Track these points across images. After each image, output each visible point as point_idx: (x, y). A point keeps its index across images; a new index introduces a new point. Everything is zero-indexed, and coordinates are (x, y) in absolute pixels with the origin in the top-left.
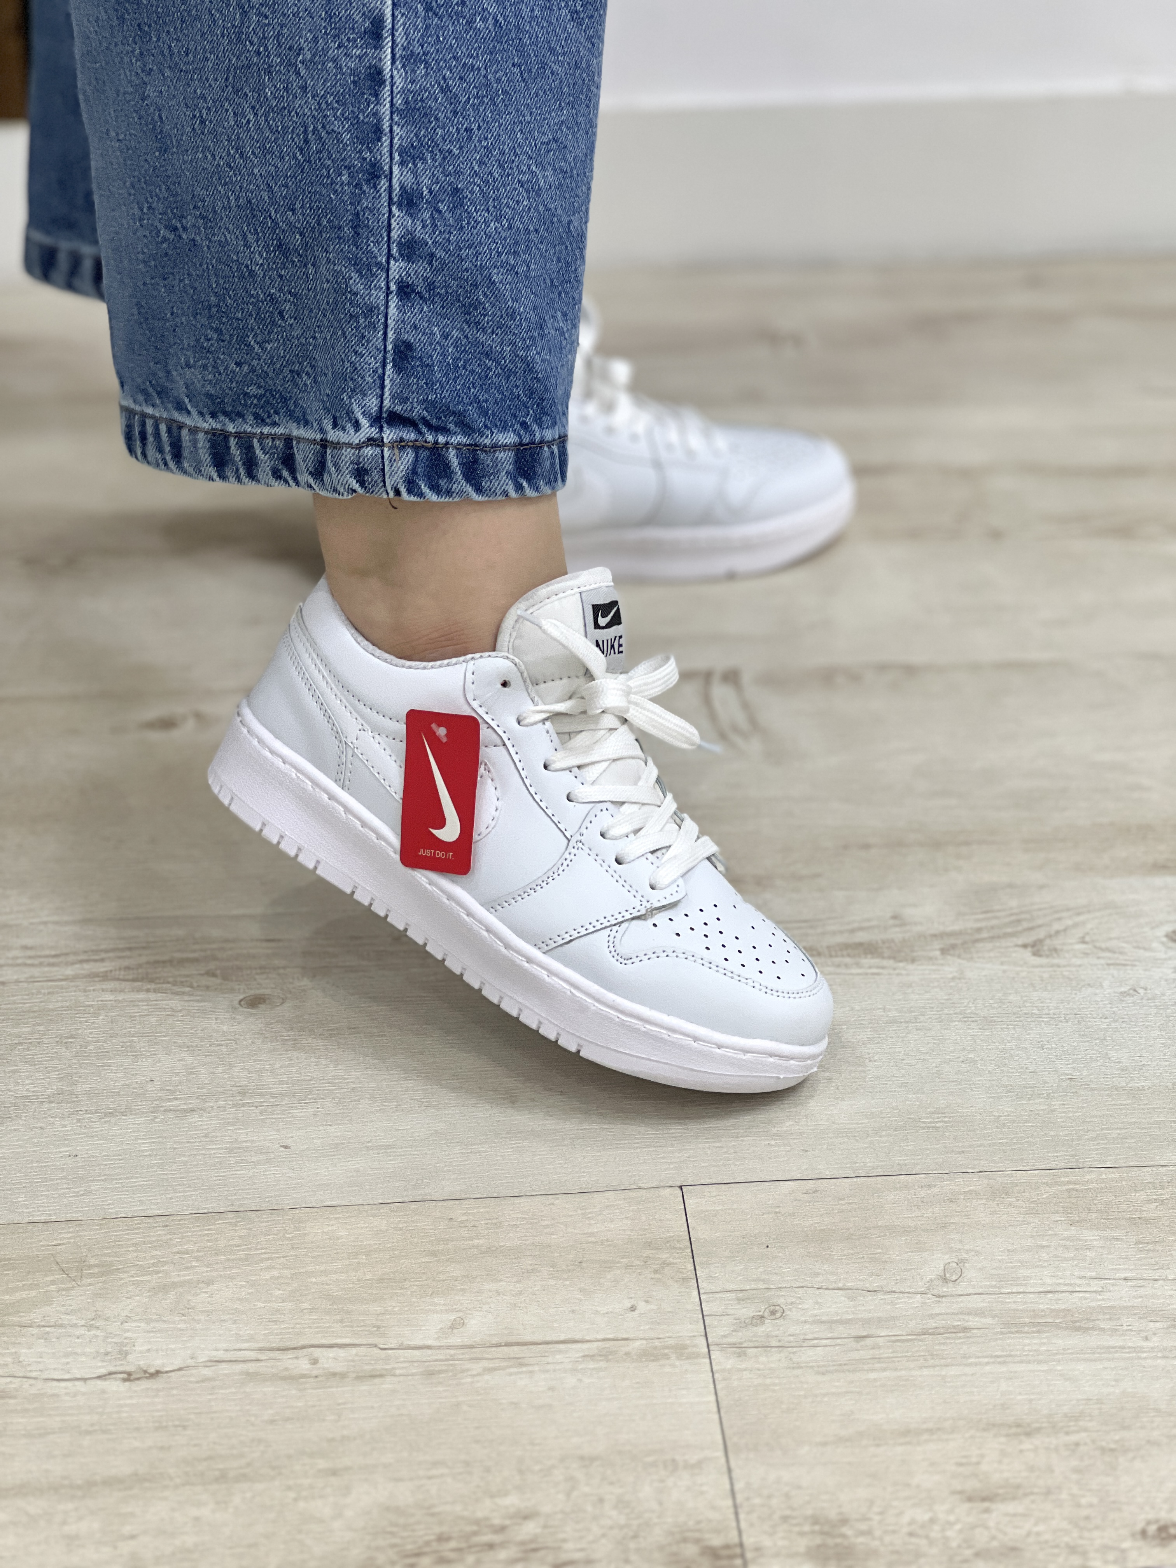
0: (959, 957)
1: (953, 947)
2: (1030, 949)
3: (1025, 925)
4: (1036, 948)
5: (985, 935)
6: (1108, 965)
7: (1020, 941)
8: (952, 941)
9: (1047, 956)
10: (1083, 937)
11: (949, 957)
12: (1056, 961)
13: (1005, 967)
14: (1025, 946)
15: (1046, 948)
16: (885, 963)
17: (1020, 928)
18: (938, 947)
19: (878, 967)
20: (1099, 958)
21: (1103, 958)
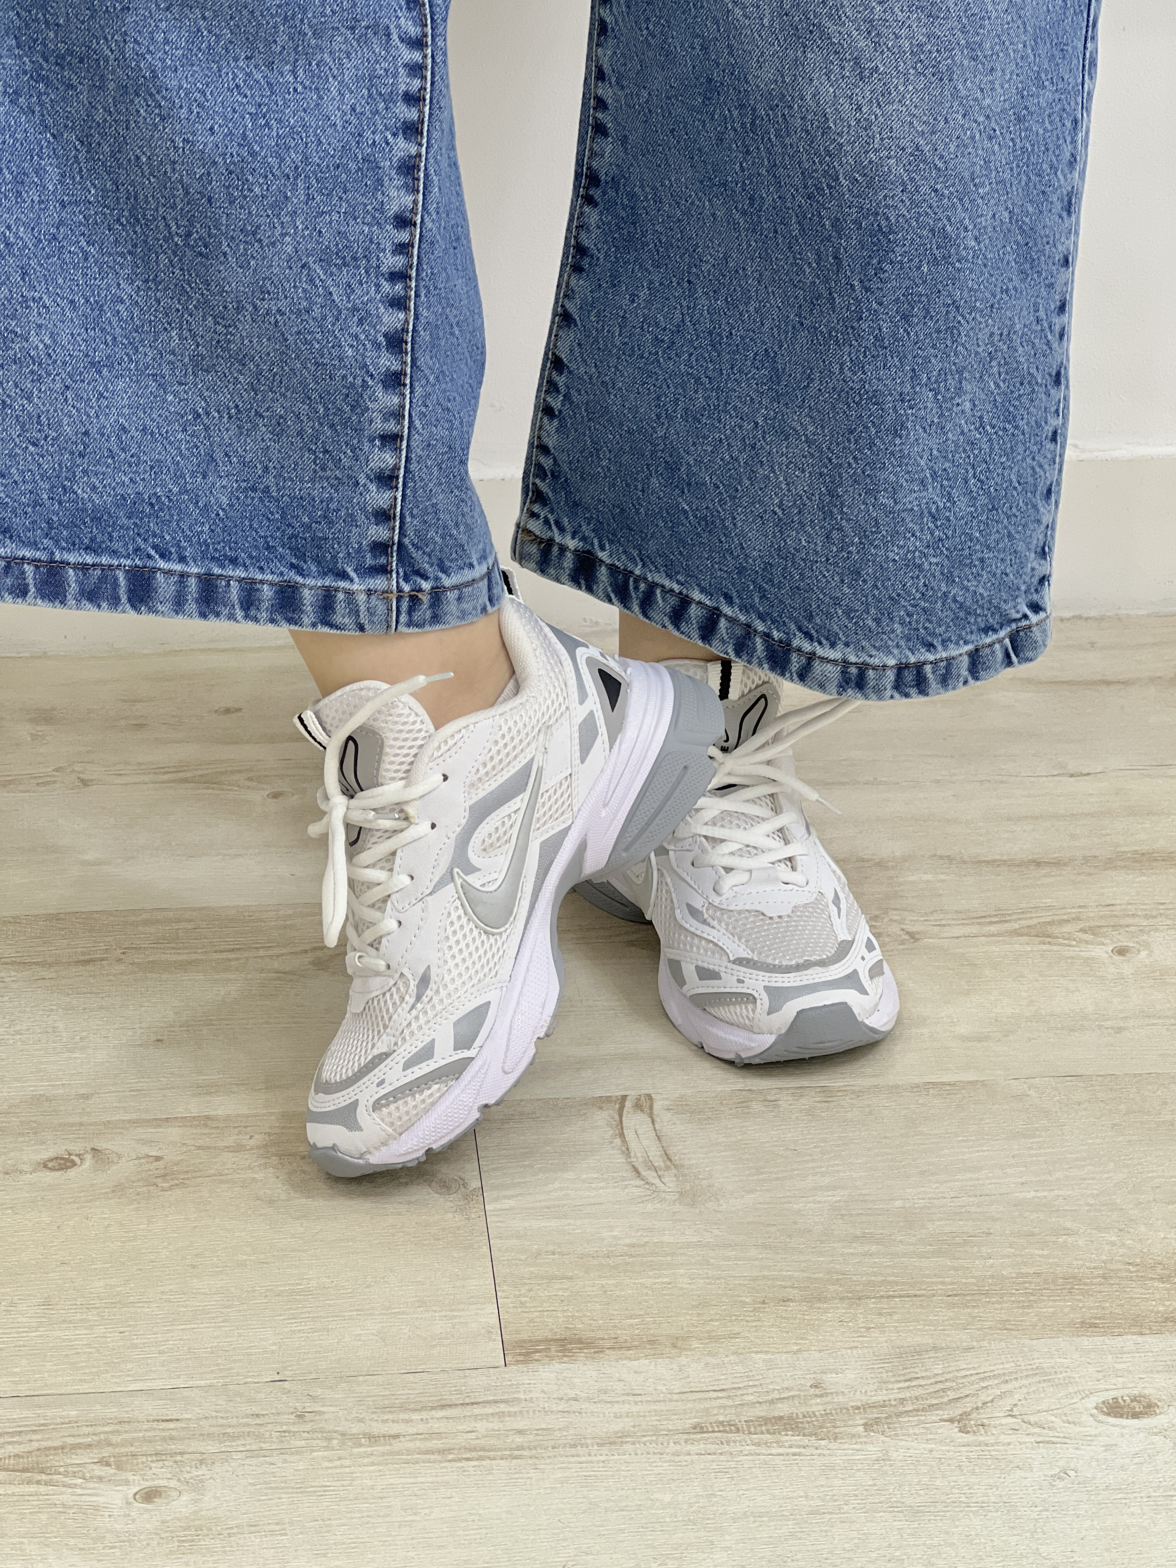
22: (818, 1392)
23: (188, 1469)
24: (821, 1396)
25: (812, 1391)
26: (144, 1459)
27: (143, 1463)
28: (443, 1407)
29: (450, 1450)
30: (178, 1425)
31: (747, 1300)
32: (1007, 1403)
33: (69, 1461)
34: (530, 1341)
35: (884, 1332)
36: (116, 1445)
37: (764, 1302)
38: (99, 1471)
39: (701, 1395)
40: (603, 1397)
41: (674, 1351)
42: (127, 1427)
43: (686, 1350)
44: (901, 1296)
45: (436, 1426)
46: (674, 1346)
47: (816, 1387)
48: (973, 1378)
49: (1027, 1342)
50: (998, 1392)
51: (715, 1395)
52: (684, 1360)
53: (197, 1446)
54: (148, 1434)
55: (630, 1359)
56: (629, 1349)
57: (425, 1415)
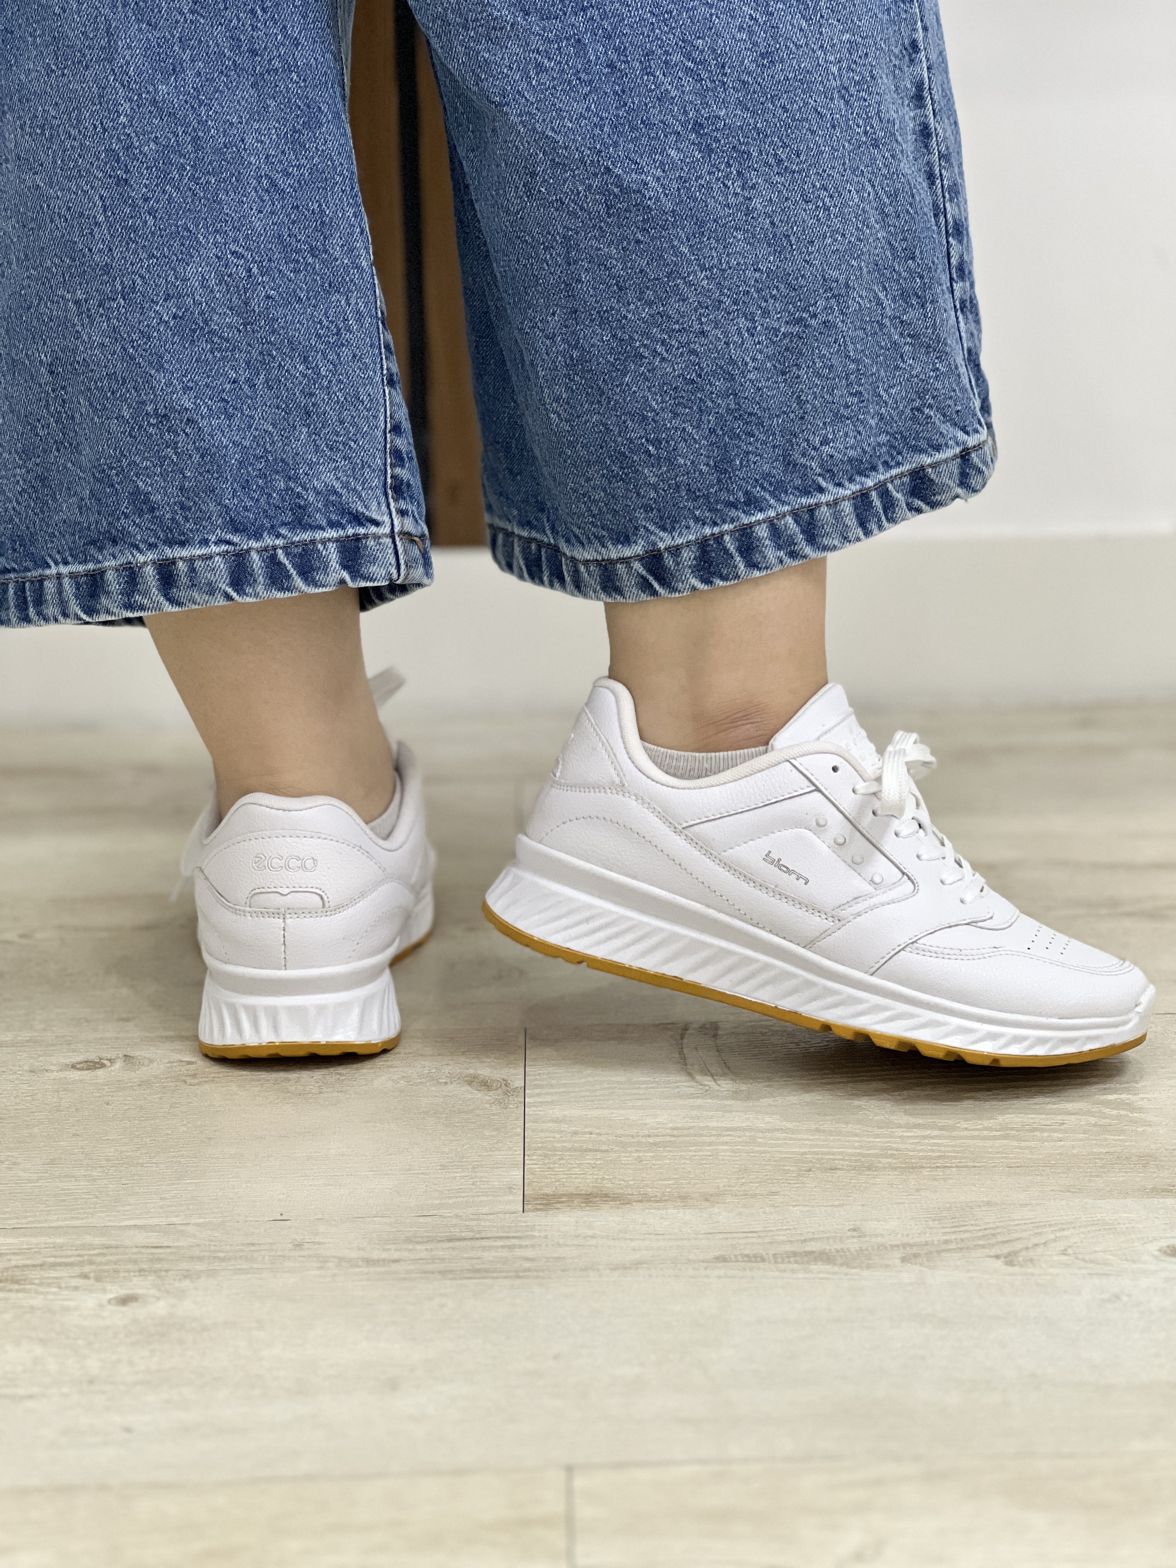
0: (921, 1265)
1: (916, 1256)
2: (1002, 1259)
3: (1000, 1238)
4: (1010, 1259)
5: (953, 1246)
6: (1091, 1274)
7: (993, 1252)
8: (915, 1250)
9: (1021, 1266)
10: (1066, 1250)
11: (910, 1265)
12: (1030, 1270)
13: (971, 1275)
14: (997, 1257)
15: (1020, 1259)
16: (836, 1269)
17: (994, 1241)
18: (899, 1256)
19: (828, 1273)
20: (1080, 1268)
21: (1085, 1268)
22: (855, 1234)
23: (172, 1282)
24: (860, 1237)
25: (849, 1234)
26: (126, 1274)
27: (124, 1277)
28: (450, 1240)
29: (451, 1271)
30: (168, 1250)
31: (791, 1169)
32: (1060, 1245)
33: (46, 1275)
34: (552, 1195)
35: (936, 1192)
36: (101, 1264)
37: (810, 1170)
38: (74, 1282)
39: (729, 1236)
40: (621, 1235)
41: (707, 1203)
42: (113, 1251)
43: (718, 1203)
44: (957, 1167)
45: (441, 1253)
46: (707, 1200)
47: (854, 1230)
48: (1026, 1227)
49: (1090, 1201)
50: (1052, 1236)
51: (745, 1235)
52: (716, 1210)
53: (185, 1265)
54: (133, 1256)
55: (659, 1209)
56: (657, 1202)
57: (429, 1246)
